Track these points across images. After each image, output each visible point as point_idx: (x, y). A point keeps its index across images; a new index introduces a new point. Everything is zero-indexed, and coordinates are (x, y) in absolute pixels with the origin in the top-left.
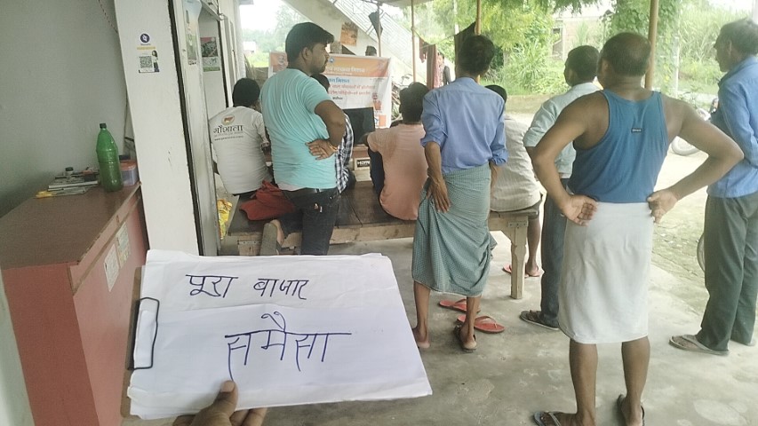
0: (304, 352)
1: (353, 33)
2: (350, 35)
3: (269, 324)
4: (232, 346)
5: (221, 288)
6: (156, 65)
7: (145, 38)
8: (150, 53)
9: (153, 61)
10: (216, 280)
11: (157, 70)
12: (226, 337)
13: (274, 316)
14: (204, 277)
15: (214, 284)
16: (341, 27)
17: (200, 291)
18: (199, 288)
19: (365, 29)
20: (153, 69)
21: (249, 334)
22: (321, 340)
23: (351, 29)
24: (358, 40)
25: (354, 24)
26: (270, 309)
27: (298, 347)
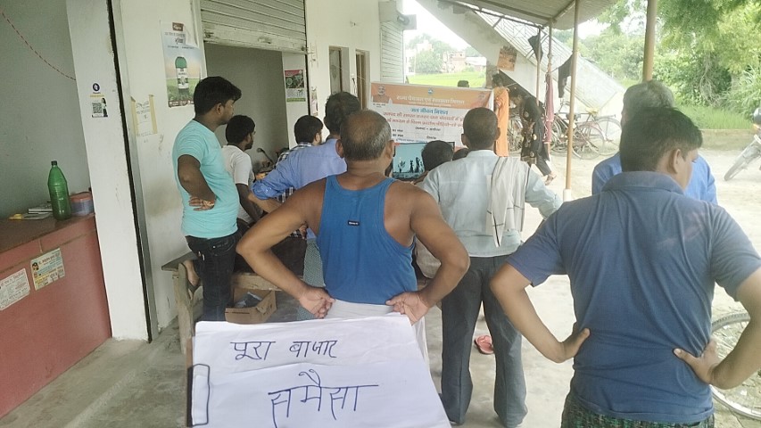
0: (337, 403)
1: (511, 57)
2: (508, 59)
3: (305, 381)
4: (275, 402)
5: (261, 352)
6: (105, 111)
7: (96, 87)
8: (100, 101)
9: (103, 108)
10: (256, 345)
11: (106, 115)
12: (269, 394)
13: (310, 373)
14: (246, 343)
15: (255, 349)
16: (499, 50)
17: (244, 355)
18: (243, 353)
19: (525, 53)
20: (103, 114)
21: (289, 390)
22: (352, 392)
23: (509, 54)
24: (516, 64)
25: (513, 48)
26: (305, 367)
27: (332, 399)
